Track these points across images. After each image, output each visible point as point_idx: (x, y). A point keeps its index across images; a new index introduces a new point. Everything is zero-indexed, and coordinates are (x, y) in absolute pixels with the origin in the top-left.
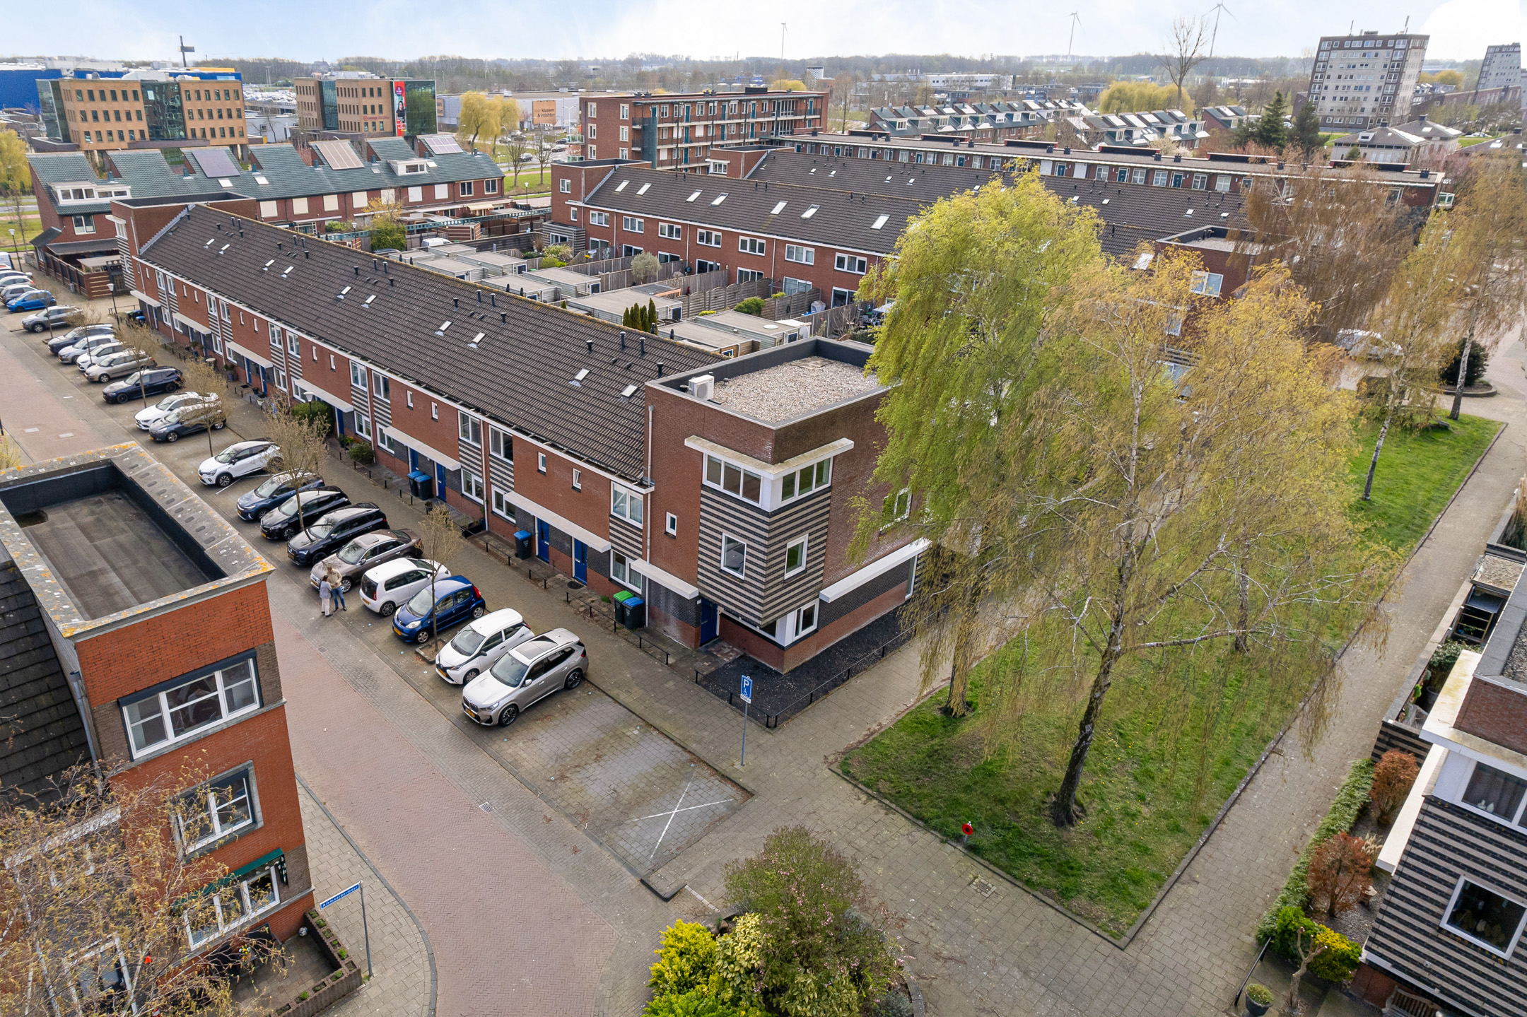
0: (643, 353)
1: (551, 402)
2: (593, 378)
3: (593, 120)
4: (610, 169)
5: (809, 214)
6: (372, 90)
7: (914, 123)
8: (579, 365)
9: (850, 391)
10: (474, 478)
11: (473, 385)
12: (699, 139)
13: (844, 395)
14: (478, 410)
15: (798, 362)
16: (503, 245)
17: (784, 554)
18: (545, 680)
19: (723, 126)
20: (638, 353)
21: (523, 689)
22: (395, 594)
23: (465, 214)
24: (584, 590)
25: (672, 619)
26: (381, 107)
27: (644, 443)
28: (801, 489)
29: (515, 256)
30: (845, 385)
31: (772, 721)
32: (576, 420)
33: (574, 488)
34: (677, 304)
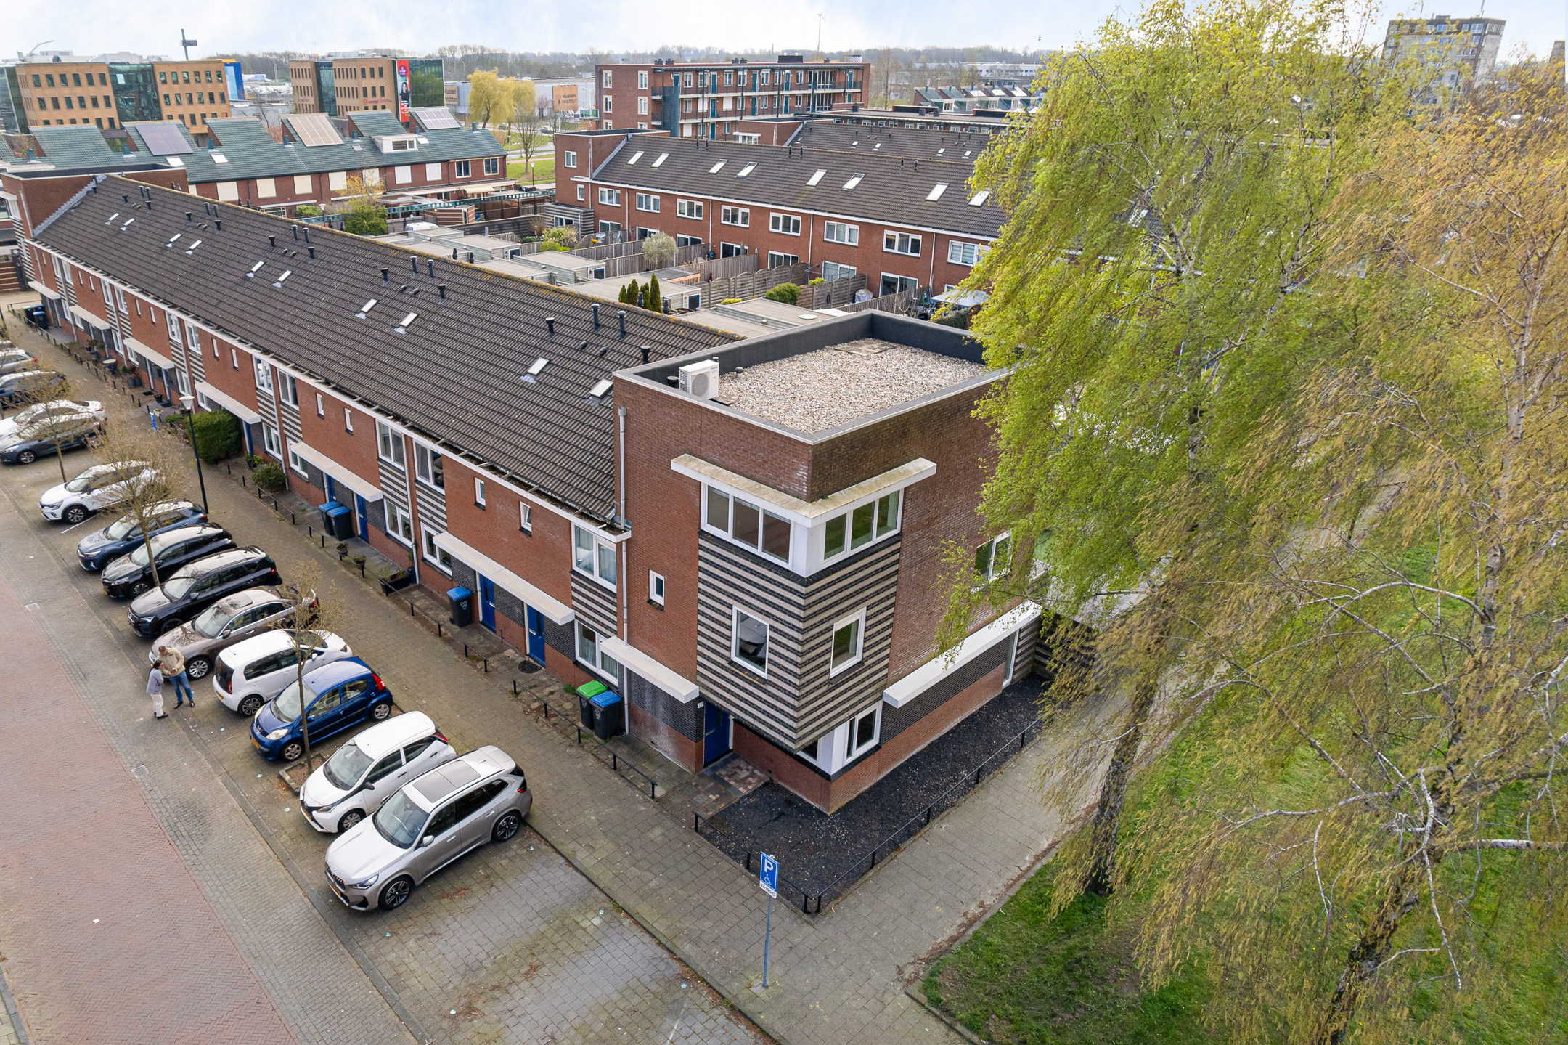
0: (624, 333)
1: (493, 405)
2: (553, 370)
3: (609, 91)
4: (622, 138)
5: (852, 184)
6: (372, 70)
7: (961, 104)
8: (532, 352)
9: (924, 387)
10: (400, 512)
11: (394, 384)
12: (727, 114)
13: (917, 392)
14: (397, 418)
15: (846, 345)
16: (497, 230)
17: (828, 640)
18: (459, 834)
19: (754, 99)
20: (616, 334)
21: (421, 851)
22: (258, 685)
23: (462, 197)
24: (541, 675)
25: (663, 727)
26: (382, 89)
27: (615, 463)
28: (854, 537)
29: (511, 240)
30: (917, 378)
31: (813, 904)
32: (525, 431)
33: (522, 529)
34: (695, 291)
